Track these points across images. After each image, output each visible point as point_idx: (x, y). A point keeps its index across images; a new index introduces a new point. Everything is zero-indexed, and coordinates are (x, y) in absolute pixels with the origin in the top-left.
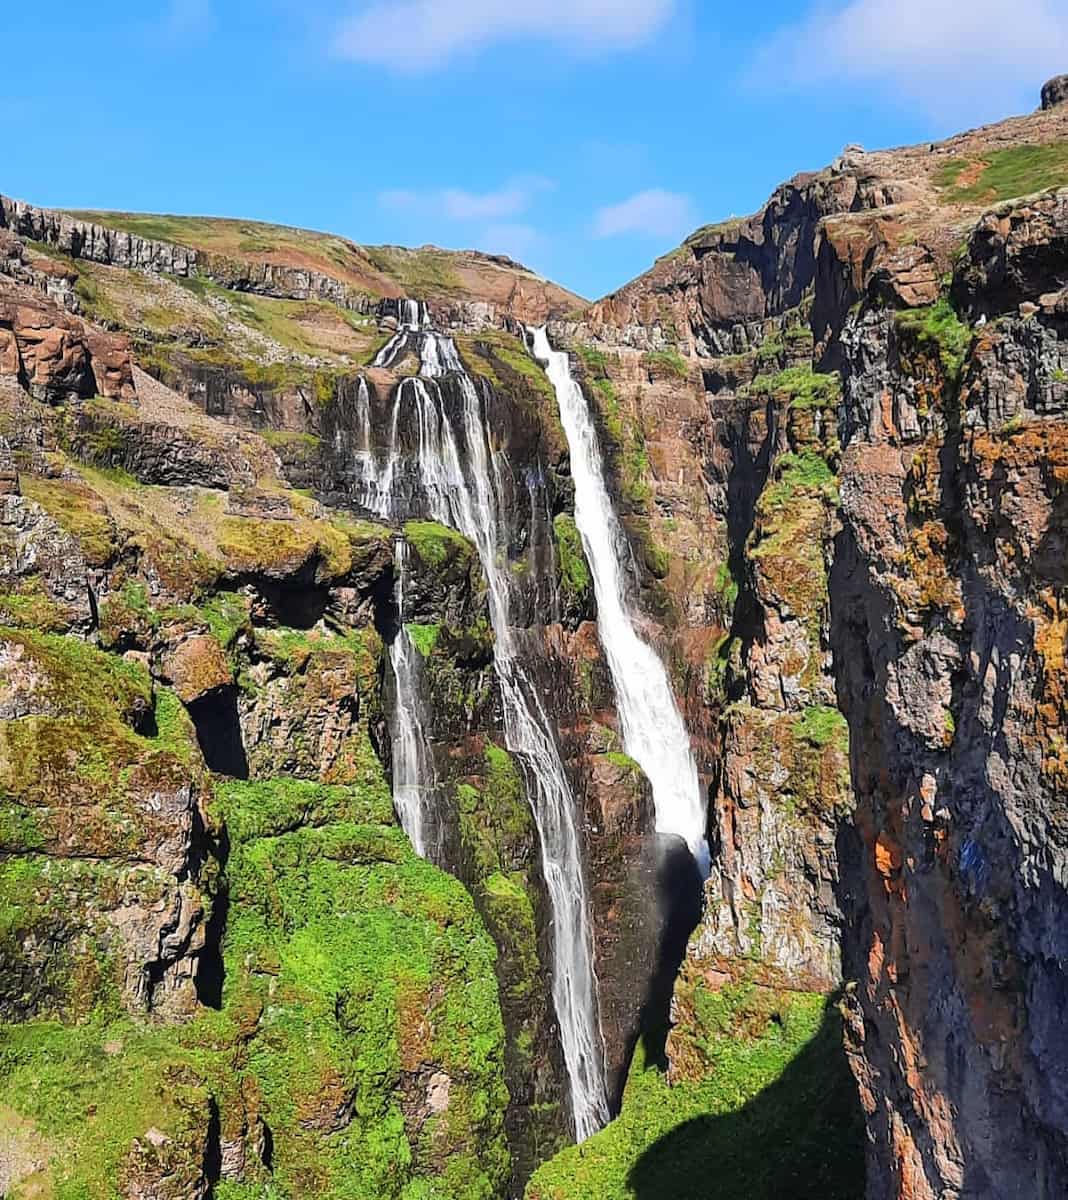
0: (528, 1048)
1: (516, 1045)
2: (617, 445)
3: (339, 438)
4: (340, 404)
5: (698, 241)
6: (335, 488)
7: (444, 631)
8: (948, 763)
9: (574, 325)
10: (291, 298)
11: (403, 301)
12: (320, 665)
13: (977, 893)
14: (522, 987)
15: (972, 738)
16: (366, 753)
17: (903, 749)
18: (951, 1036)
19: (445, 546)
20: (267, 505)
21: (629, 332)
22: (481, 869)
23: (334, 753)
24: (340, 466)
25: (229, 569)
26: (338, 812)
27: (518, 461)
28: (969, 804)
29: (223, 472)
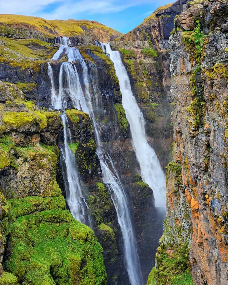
0: (116, 280)
1: (112, 279)
2: (135, 80)
3: (43, 84)
4: (43, 72)
5: (158, 12)
6: (42, 100)
7: (80, 145)
8: (207, 174)
9: (118, 42)
10: (25, 39)
11: (62, 37)
12: (38, 158)
13: (217, 214)
14: (112, 260)
15: (214, 166)
16: (56, 186)
17: (194, 171)
18: (216, 261)
19: (79, 116)
20: (18, 107)
21: (137, 43)
22: (97, 222)
23: (45, 187)
24: (43, 93)
25: (7, 129)
26: (48, 206)
27: (102, 87)
28: (214, 187)
29: (4, 97)
